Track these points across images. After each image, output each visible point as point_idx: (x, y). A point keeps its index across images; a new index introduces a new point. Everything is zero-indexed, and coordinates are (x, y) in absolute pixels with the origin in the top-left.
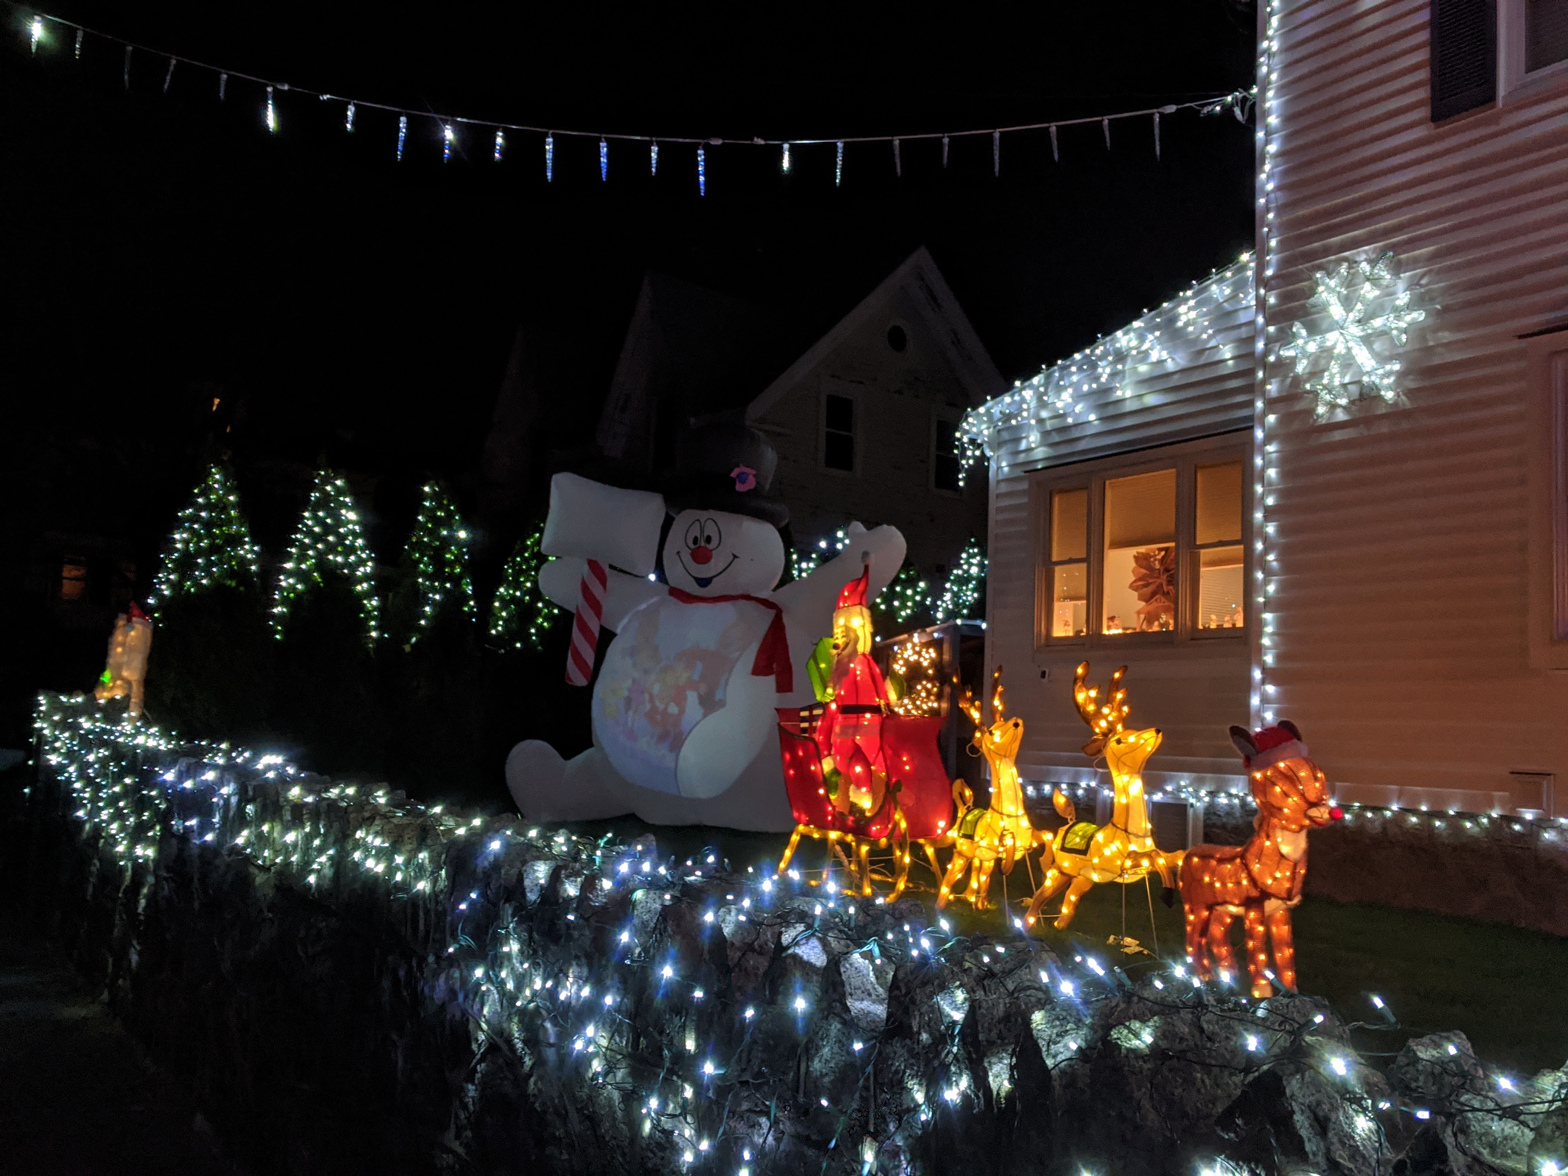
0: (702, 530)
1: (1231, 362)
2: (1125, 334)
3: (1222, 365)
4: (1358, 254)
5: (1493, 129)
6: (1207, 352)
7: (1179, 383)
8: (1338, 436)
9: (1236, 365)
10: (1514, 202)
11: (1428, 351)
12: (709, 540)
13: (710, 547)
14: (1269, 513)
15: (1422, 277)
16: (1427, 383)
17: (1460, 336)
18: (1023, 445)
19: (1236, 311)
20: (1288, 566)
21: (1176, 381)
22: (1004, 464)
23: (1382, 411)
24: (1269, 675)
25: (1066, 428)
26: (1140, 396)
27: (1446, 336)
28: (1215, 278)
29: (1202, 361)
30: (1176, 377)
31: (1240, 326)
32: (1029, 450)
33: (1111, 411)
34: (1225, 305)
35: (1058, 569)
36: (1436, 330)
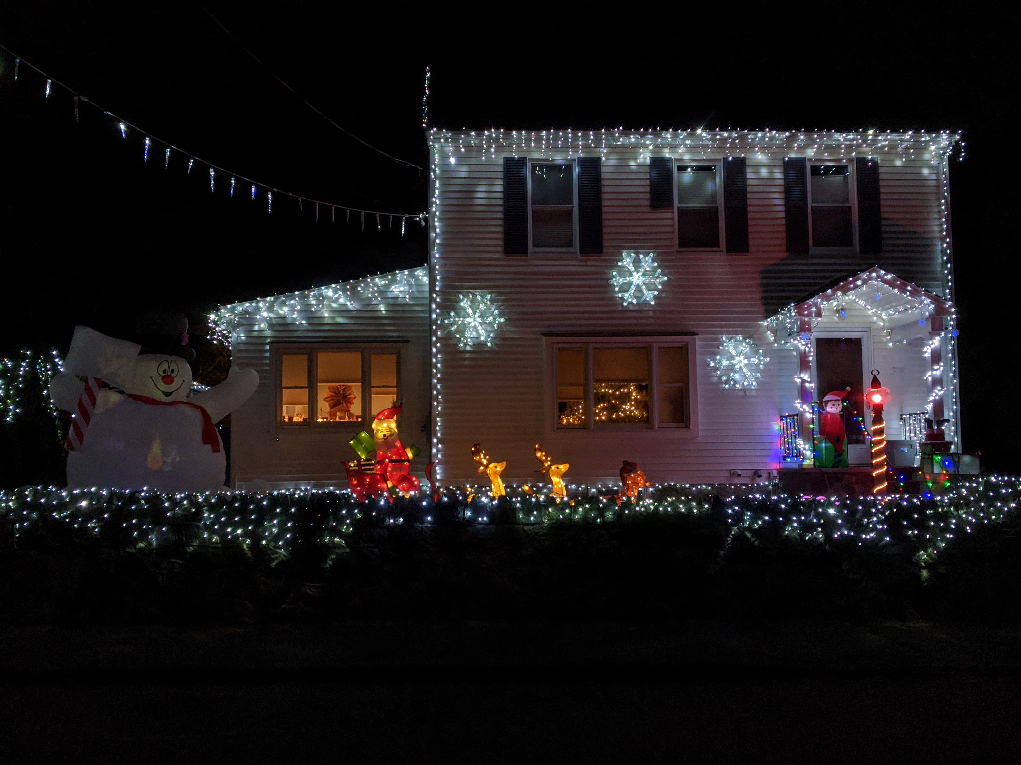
0: (169, 367)
1: (384, 312)
2: (325, 288)
3: (379, 312)
4: (476, 292)
5: (526, 263)
6: (371, 306)
7: (356, 316)
8: (467, 355)
9: (386, 313)
10: (533, 290)
11: (504, 332)
12: (172, 371)
13: (173, 375)
14: (439, 381)
15: (501, 306)
16: (504, 343)
17: (516, 329)
18: (256, 328)
19: (386, 291)
20: (445, 400)
21: (354, 314)
22: (242, 335)
23: (486, 349)
24: (440, 441)
25: (287, 324)
26: (333, 318)
27: (510, 328)
28: (379, 276)
29: (369, 308)
30: (354, 313)
31: (389, 298)
32: (260, 331)
33: (316, 321)
34: (381, 287)
35: (284, 390)
36: (506, 325)
